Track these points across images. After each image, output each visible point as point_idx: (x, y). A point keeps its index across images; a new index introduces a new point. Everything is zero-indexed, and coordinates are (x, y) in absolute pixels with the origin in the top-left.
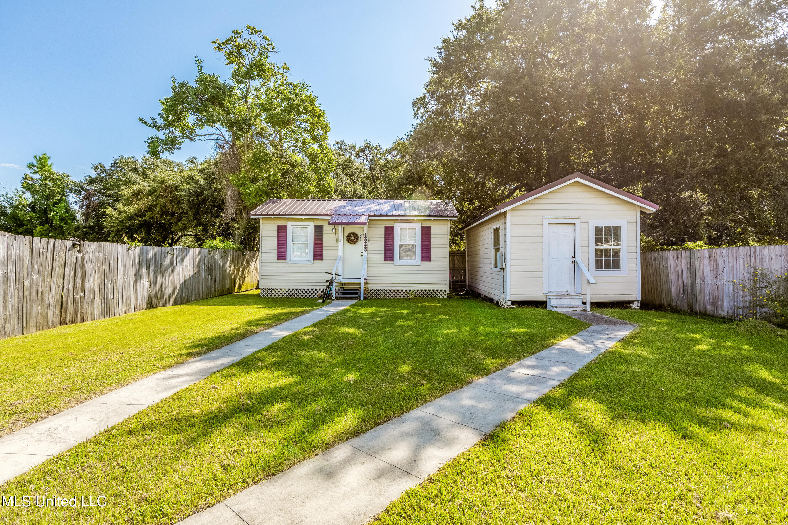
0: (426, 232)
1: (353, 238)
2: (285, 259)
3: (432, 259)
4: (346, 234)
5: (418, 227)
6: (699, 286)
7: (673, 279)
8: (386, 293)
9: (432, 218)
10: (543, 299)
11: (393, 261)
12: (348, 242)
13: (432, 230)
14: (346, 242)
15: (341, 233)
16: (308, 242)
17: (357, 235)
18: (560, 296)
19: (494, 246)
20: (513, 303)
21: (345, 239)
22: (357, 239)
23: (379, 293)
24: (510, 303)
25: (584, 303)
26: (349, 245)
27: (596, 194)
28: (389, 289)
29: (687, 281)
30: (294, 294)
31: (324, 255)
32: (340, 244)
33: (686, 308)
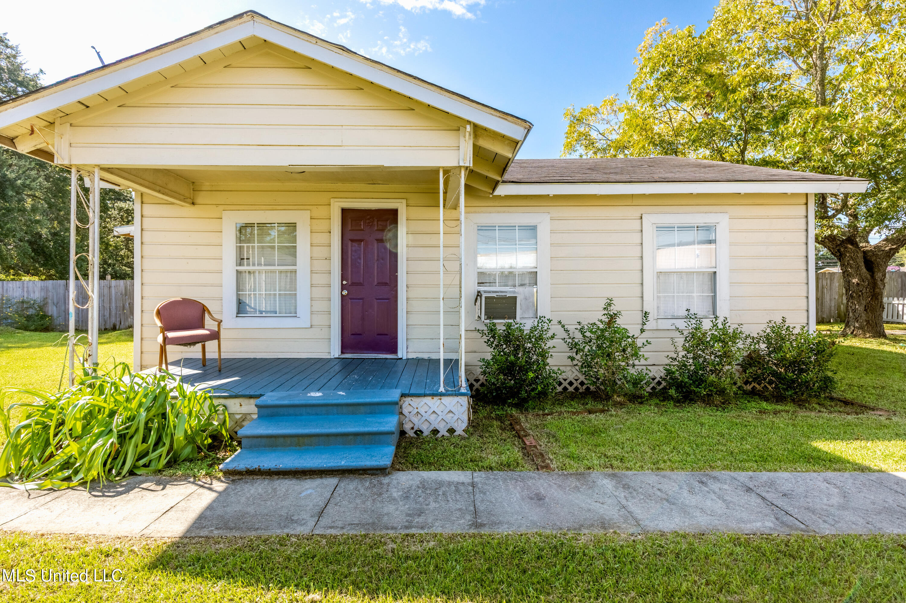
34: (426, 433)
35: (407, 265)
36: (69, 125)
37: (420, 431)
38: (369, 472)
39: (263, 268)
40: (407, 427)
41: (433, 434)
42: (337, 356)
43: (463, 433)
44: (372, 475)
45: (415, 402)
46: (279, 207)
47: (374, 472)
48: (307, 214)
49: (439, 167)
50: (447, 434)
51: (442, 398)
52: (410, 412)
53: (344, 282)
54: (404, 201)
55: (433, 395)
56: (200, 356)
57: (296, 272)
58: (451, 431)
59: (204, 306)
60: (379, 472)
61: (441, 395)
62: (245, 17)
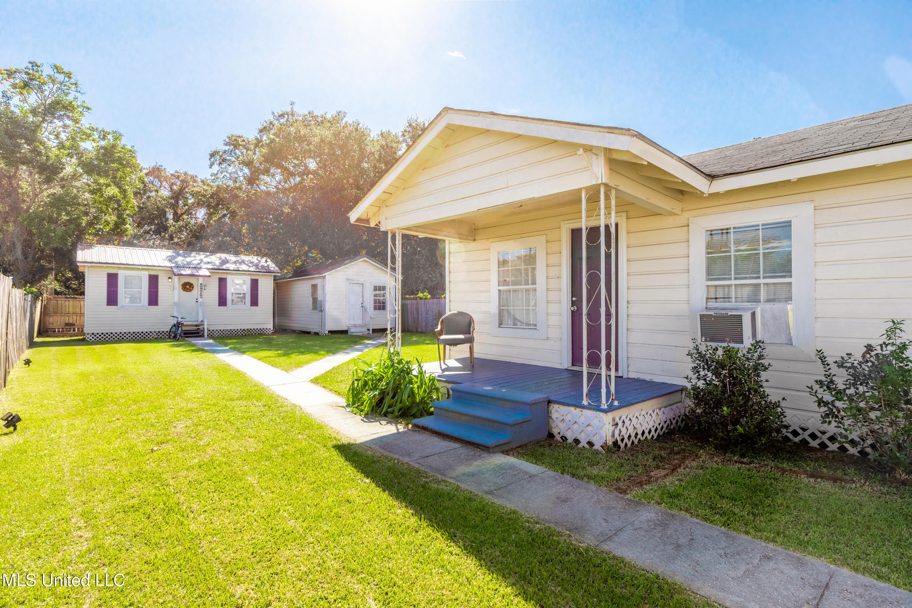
0: (254, 284)
1: (188, 287)
2: (117, 305)
3: (259, 304)
4: (182, 283)
5: (248, 279)
6: (420, 319)
7: (410, 316)
8: (220, 332)
9: (261, 274)
10: (346, 329)
11: (226, 306)
12: (184, 290)
13: (259, 282)
14: (181, 291)
15: (177, 282)
16: (142, 290)
17: (192, 284)
18: (355, 326)
19: (312, 296)
20: (330, 332)
21: (181, 287)
22: (193, 287)
23: (213, 332)
24: (327, 332)
25: (368, 330)
26: (185, 292)
27: (374, 267)
28: (222, 329)
29: (416, 316)
30: (127, 336)
31: (159, 301)
32: (176, 291)
33: (415, 330)
34: (570, 440)
35: (628, 280)
36: (385, 207)
37: (565, 437)
38: (481, 447)
39: (510, 287)
40: (555, 431)
41: (575, 442)
42: (566, 367)
43: (600, 449)
44: (482, 450)
45: (563, 409)
46: (532, 234)
47: (483, 448)
48: (543, 238)
49: (581, 189)
50: (587, 446)
51: (584, 410)
52: (557, 418)
53: (574, 299)
54: (624, 214)
55: (576, 406)
56: (468, 355)
57: (536, 290)
58: (590, 444)
59: (471, 317)
60: (485, 449)
61: (583, 407)
62: (443, 114)
